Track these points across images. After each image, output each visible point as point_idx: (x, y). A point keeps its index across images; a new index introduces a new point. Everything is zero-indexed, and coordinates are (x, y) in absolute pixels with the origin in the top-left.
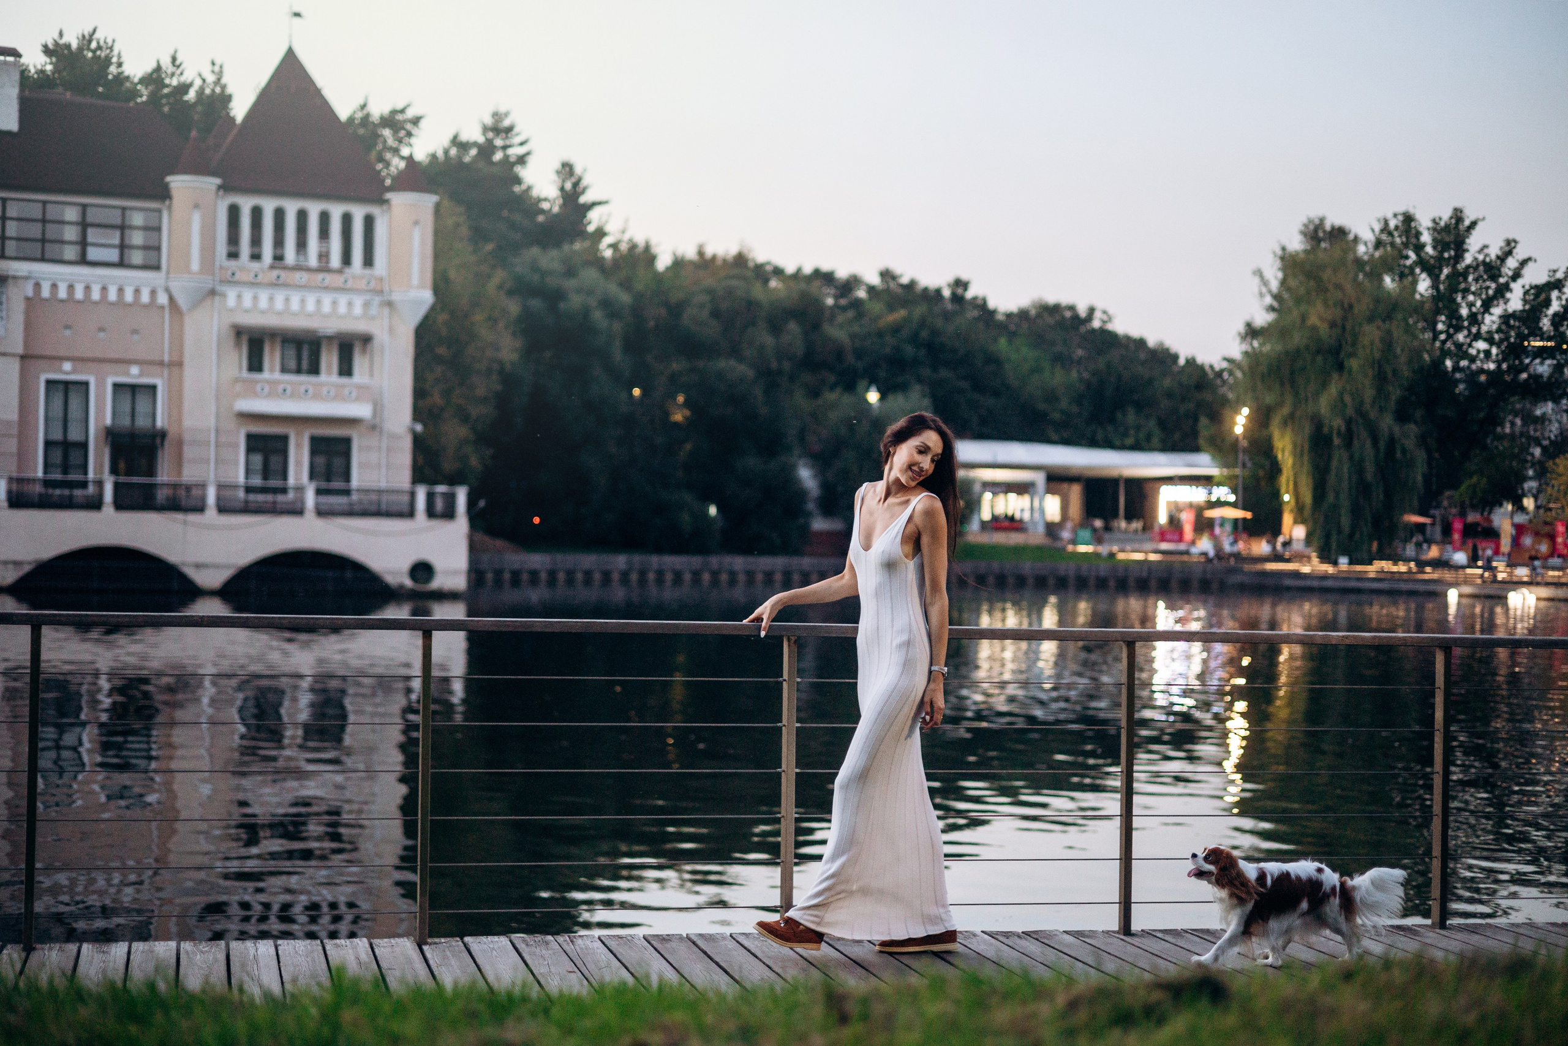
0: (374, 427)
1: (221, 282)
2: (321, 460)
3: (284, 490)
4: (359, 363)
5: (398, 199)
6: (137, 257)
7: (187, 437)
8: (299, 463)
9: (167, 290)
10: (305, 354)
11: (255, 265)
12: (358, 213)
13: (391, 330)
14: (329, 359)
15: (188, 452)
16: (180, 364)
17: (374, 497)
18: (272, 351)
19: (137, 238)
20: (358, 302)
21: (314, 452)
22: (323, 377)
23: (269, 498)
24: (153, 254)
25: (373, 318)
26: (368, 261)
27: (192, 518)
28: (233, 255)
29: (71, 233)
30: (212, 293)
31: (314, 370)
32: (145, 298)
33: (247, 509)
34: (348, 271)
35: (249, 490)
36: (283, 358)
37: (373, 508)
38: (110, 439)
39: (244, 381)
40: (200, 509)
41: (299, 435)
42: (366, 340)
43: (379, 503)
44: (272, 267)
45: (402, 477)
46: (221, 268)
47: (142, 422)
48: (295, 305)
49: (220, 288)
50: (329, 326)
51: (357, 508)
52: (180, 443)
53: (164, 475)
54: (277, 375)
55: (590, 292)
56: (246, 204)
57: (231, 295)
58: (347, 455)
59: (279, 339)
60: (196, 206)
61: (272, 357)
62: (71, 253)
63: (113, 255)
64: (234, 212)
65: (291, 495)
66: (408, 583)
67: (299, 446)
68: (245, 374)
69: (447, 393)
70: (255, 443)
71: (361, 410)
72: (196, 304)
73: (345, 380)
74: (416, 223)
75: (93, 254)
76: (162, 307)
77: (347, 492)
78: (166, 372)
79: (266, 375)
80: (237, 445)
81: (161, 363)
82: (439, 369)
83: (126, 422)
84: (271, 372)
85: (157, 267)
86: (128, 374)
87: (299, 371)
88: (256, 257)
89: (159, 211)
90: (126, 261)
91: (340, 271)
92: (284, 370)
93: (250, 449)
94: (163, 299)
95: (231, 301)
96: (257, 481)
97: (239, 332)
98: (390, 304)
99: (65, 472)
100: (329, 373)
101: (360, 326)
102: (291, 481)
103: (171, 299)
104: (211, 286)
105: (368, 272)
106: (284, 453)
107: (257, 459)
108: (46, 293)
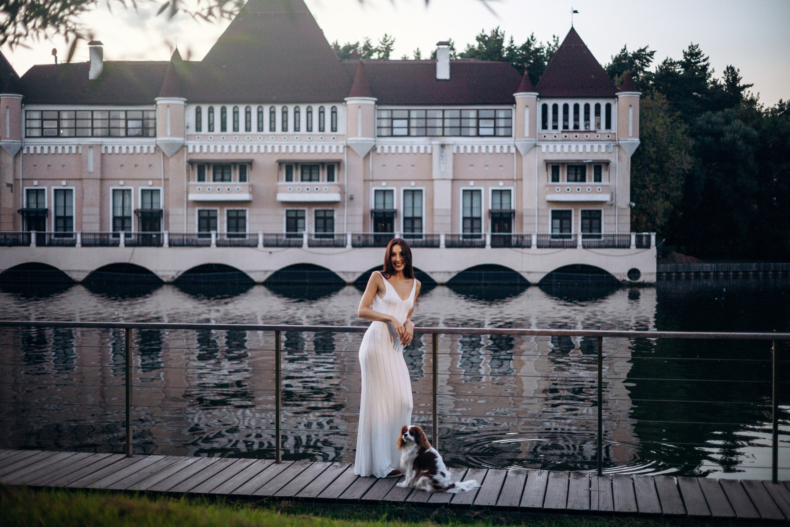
0: (612, 205)
1: (539, 141)
2: (587, 222)
3: (570, 237)
4: (604, 174)
5: (622, 96)
6: (501, 132)
7: (525, 213)
8: (576, 224)
9: (515, 146)
10: (579, 172)
11: (555, 132)
12: (603, 103)
13: (619, 158)
14: (590, 174)
15: (525, 220)
16: (521, 180)
17: (611, 238)
18: (563, 171)
19: (501, 123)
20: (603, 146)
21: (583, 218)
22: (587, 183)
23: (561, 240)
24: (509, 129)
25: (611, 153)
26: (608, 126)
27: (525, 250)
28: (545, 127)
29: (473, 123)
30: (535, 146)
31: (583, 180)
32: (505, 150)
33: (551, 246)
34: (598, 131)
35: (553, 237)
36: (568, 174)
37: (611, 244)
38: (491, 215)
39: (550, 186)
40: (529, 247)
41: (576, 210)
42: (607, 163)
43: (614, 241)
44: (563, 132)
45: (626, 228)
46: (539, 134)
47: (505, 207)
48: (573, 150)
49: (539, 143)
50: (590, 158)
51: (602, 244)
52: (522, 216)
53: (514, 232)
54: (566, 183)
55: (736, 132)
56: (550, 103)
57: (544, 146)
58: (600, 219)
59: (566, 166)
60: (527, 106)
61: (563, 174)
62: (473, 132)
63: (491, 132)
64: (545, 107)
65: (573, 239)
66: (628, 279)
67: (576, 216)
68: (550, 183)
69: (656, 186)
70: (556, 215)
71: (606, 197)
72: (528, 151)
73: (597, 183)
74: (631, 106)
75: (482, 132)
76: (513, 154)
77: (599, 237)
78: (515, 183)
79: (560, 183)
80: (548, 216)
81: (513, 180)
82: (652, 175)
83: (498, 207)
84: (563, 181)
85: (510, 136)
86: (498, 186)
87: (576, 180)
88: (555, 127)
89: (511, 110)
90: (497, 134)
91: (595, 132)
92: (568, 181)
93: (553, 218)
94: (513, 150)
95: (544, 149)
96: (557, 233)
97: (547, 163)
98: (619, 146)
99: (472, 231)
100: (590, 181)
101: (605, 157)
102: (573, 232)
103: (517, 150)
104: (534, 142)
105: (608, 131)
106: (570, 219)
107: (557, 222)
108: (462, 151)
